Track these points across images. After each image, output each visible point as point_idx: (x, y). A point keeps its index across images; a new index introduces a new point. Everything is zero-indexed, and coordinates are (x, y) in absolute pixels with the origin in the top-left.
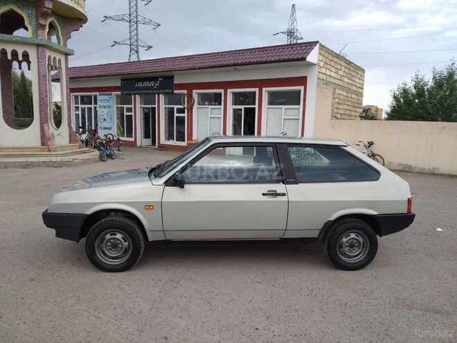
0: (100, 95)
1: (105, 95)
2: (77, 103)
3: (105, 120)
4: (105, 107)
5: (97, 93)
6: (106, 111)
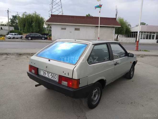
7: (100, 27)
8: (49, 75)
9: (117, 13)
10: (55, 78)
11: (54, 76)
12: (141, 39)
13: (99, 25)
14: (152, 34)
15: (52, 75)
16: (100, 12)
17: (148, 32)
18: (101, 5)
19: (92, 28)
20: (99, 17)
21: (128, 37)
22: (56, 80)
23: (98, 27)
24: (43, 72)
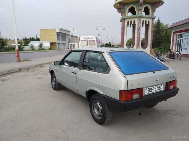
0: (185, 33)
1: (187, 33)
2: (176, 38)
3: (185, 45)
4: (186, 39)
5: (184, 33)
6: (186, 40)
8: (155, 89)
24: (147, 90)
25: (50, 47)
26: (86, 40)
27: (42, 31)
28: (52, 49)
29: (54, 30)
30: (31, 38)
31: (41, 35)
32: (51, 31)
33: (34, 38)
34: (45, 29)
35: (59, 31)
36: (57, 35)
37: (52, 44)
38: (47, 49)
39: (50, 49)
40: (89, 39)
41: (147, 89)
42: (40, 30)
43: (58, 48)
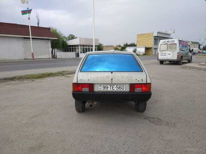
7: (32, 38)
8: (113, 88)
9: (39, 21)
10: (123, 89)
11: (121, 87)
12: (81, 53)
13: (31, 37)
14: (90, 48)
15: (118, 87)
16: (29, 19)
17: (86, 46)
18: (29, 9)
19: (18, 40)
20: (29, 26)
21: (66, 51)
22: (124, 90)
23: (29, 38)
25: (144, 53)
26: (166, 44)
27: (139, 36)
28: (146, 55)
29: (151, 34)
30: (131, 43)
31: (138, 40)
32: (148, 35)
33: (134, 43)
34: (142, 34)
35: (156, 35)
36: (155, 39)
37: (147, 49)
38: (142, 54)
39: (144, 55)
40: (170, 43)
41: (101, 86)
42: (137, 36)
43: (154, 54)
